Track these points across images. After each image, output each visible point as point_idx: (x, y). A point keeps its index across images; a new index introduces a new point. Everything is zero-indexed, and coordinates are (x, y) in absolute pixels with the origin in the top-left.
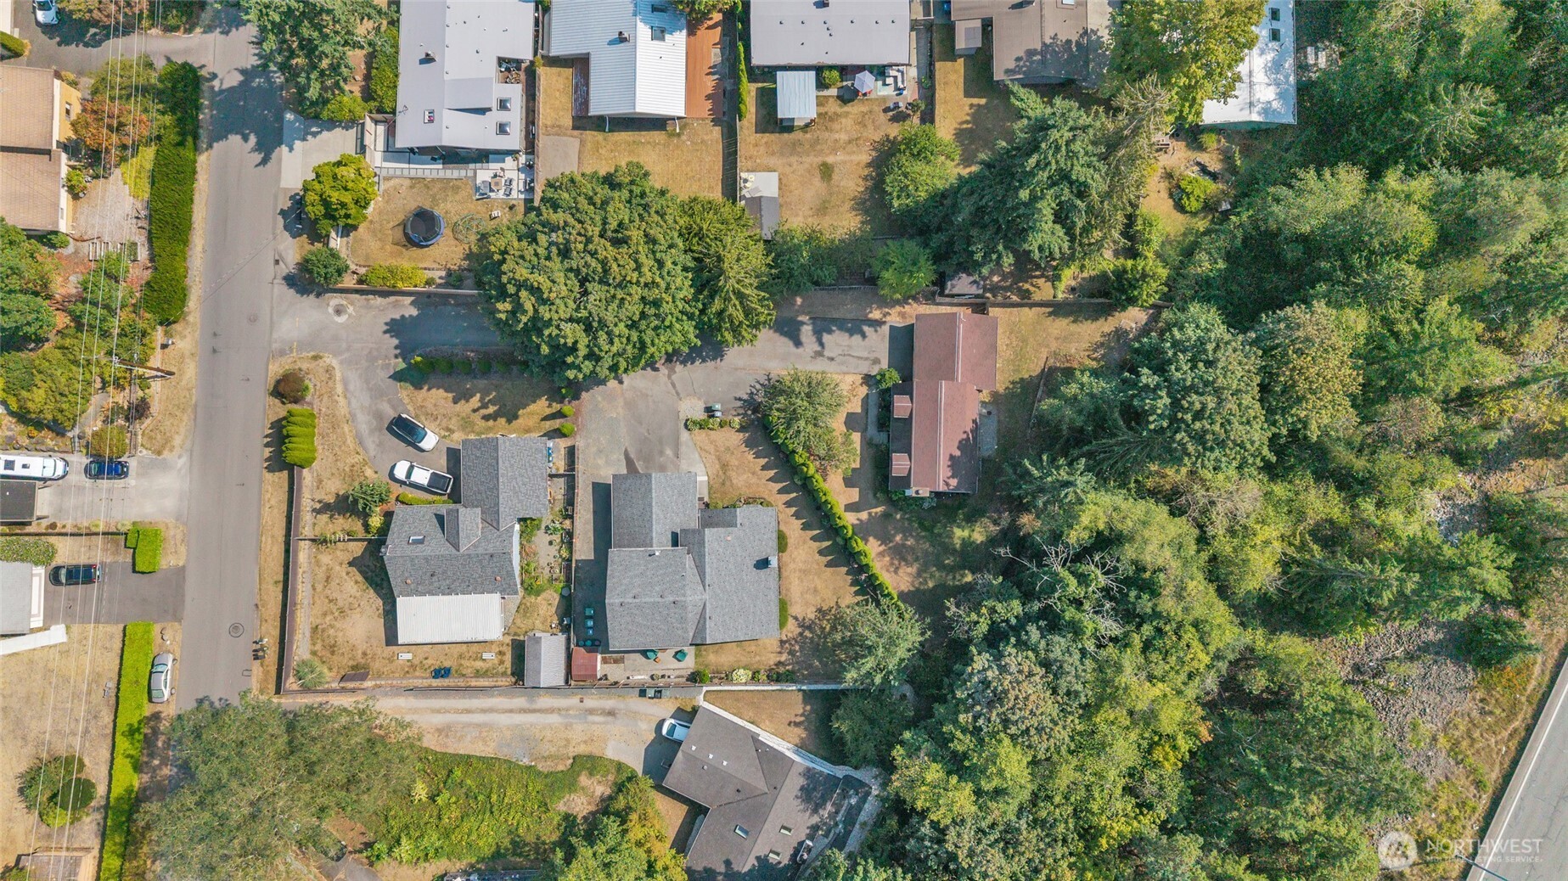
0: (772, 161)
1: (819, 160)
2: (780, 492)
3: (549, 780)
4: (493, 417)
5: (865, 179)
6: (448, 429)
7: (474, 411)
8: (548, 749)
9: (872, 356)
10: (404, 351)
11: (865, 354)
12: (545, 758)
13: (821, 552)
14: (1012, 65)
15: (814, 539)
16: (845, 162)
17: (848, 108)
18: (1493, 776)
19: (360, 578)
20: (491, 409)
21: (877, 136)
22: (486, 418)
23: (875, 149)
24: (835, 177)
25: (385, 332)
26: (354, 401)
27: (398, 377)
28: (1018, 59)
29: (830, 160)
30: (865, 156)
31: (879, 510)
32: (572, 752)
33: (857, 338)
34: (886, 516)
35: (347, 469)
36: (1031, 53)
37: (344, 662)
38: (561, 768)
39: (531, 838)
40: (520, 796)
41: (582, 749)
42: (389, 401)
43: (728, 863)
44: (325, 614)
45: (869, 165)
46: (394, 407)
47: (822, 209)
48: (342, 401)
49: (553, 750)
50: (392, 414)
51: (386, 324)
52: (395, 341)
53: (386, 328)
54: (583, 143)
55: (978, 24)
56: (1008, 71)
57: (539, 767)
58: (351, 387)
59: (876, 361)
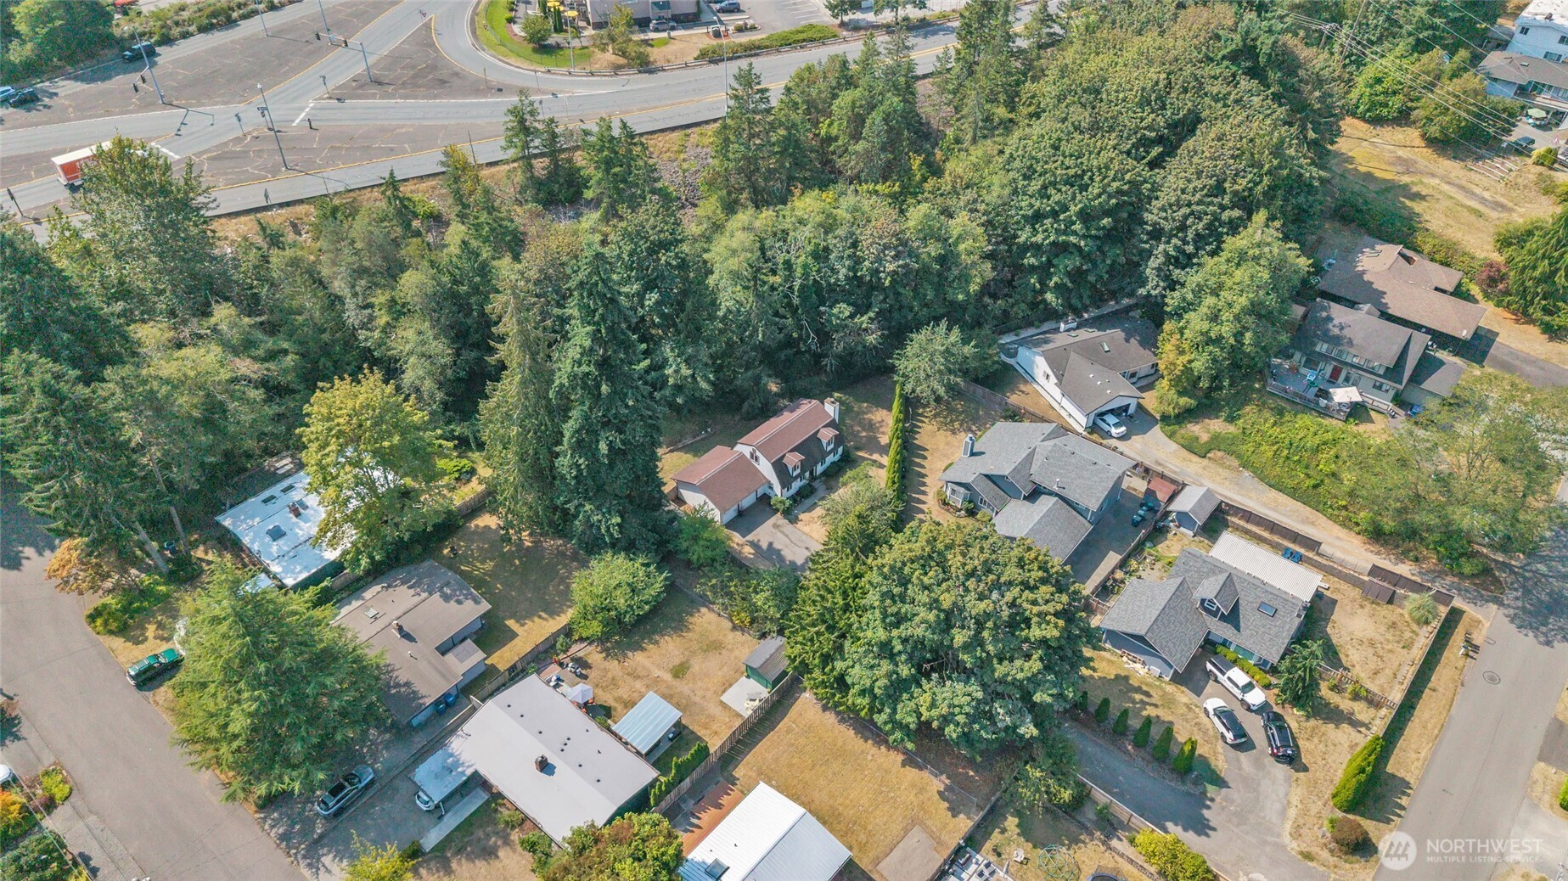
0: (715, 710)
1: (676, 683)
2: (924, 503)
3: (1233, 448)
4: (1139, 690)
5: (657, 642)
6: (1190, 709)
7: (1156, 706)
8: (1225, 473)
9: (774, 531)
10: (1201, 800)
11: (780, 535)
12: (1229, 467)
13: (925, 458)
14: (469, 603)
15: (924, 467)
16: (659, 667)
17: (611, 702)
18: (676, 135)
19: (1342, 656)
20: (1138, 697)
21: (613, 665)
22: (1147, 694)
23: (625, 656)
24: (677, 662)
25: (1214, 829)
26: (1282, 795)
27: (1220, 783)
28: (459, 602)
29: (668, 677)
30: (638, 659)
31: (860, 454)
32: (1205, 462)
33: (776, 546)
34: (858, 449)
35: (1316, 740)
36: (446, 598)
37: (1385, 611)
38: (1220, 454)
39: (1267, 414)
40: (1262, 448)
41: (1196, 459)
42: (1240, 769)
43: (1127, 341)
44: (1390, 651)
45: (643, 649)
46: (1238, 760)
47: (716, 646)
48: (1295, 800)
49: (1220, 470)
50: (1243, 756)
51: (1207, 835)
52: (1205, 812)
53: (1210, 832)
54: (877, 861)
55: (450, 657)
56: (477, 602)
57: (1236, 463)
58: (1277, 806)
59: (776, 526)
